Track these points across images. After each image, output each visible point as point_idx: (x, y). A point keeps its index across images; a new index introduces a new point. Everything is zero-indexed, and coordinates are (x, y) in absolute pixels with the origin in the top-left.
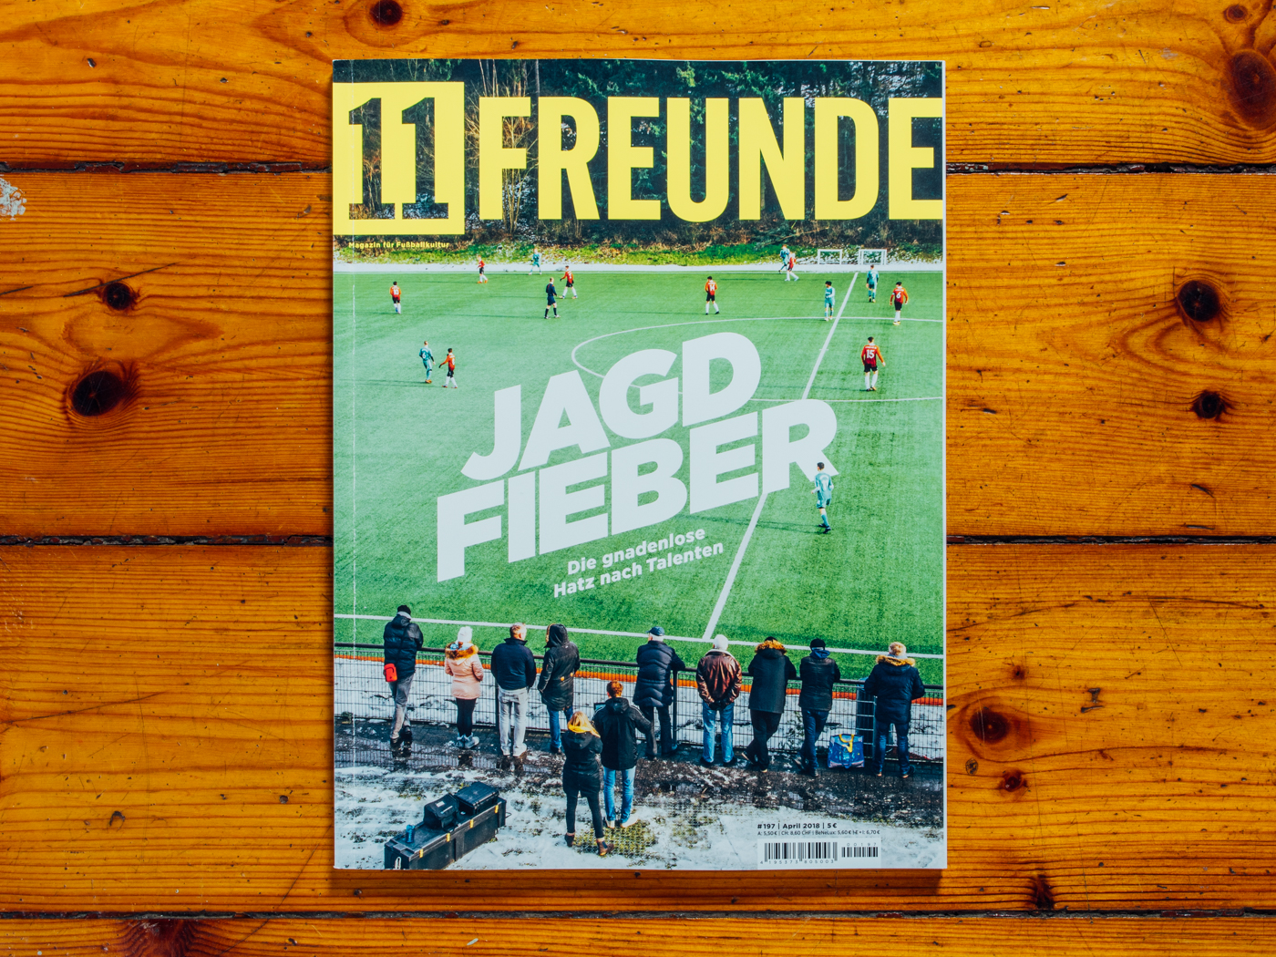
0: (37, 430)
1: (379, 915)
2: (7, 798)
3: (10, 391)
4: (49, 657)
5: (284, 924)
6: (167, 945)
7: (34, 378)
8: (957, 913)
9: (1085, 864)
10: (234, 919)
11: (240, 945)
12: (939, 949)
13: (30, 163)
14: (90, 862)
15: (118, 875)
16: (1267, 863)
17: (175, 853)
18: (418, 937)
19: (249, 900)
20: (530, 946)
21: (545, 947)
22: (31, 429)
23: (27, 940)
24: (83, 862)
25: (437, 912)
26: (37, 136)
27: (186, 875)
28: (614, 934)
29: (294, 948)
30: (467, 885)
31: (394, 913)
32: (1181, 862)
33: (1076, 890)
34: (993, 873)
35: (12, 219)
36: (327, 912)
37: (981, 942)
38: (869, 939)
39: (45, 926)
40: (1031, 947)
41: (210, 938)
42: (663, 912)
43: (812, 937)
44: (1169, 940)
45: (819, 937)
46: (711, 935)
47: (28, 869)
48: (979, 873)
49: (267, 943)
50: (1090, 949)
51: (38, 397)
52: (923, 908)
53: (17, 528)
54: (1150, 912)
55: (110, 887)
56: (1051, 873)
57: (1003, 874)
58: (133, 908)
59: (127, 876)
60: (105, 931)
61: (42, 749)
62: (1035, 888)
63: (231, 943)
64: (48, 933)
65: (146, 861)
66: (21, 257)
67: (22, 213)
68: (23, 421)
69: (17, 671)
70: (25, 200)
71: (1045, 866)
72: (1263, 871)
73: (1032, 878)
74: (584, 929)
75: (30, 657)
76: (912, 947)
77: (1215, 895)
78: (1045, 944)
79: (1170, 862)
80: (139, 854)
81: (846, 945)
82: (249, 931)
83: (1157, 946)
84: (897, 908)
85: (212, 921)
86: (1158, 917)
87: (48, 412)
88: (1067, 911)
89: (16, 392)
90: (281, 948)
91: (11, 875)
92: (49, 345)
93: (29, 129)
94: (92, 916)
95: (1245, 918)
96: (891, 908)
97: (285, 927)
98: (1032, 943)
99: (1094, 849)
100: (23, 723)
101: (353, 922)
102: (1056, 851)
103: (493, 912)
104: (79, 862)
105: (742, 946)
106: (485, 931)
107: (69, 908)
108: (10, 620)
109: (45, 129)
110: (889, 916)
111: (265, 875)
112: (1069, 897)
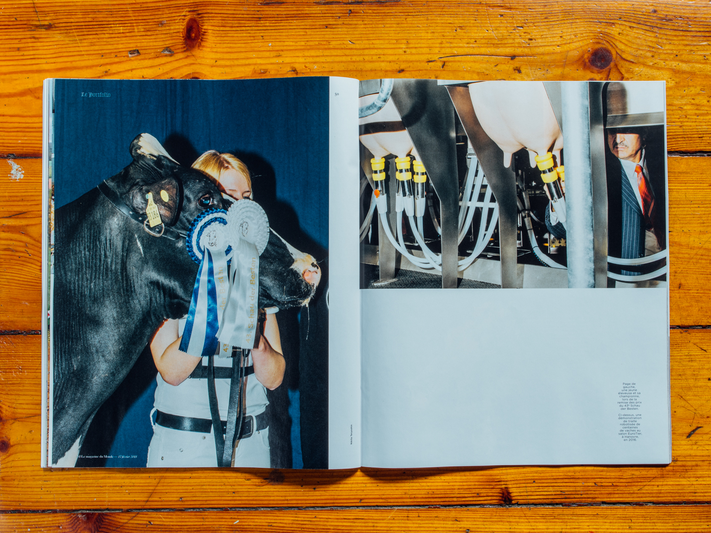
0: (29, 280)
1: (192, 510)
2: (13, 456)
3: (16, 262)
4: (34, 388)
5: (146, 514)
6: (90, 525)
7: (28, 256)
8: (466, 505)
9: (527, 481)
10: (122, 512)
11: (125, 525)
12: (458, 523)
13: (26, 154)
14: (53, 486)
15: (67, 492)
16: (613, 480)
17: (94, 481)
18: (210, 520)
19: (129, 503)
20: (264, 524)
21: (270, 524)
22: (26, 280)
23: (23, 524)
24: (50, 486)
25: (220, 508)
26: (29, 142)
27: (99, 491)
28: (304, 518)
29: (151, 526)
30: (234, 495)
31: (199, 508)
32: (571, 480)
33: (522, 494)
34: (483, 487)
35: (18, 181)
36: (167, 509)
37: (478, 520)
38: (425, 518)
39: (32, 517)
40: (502, 521)
41: (111, 522)
42: (327, 507)
43: (398, 518)
44: (566, 517)
45: (401, 518)
46: (350, 517)
47: (23, 490)
48: (476, 487)
49: (138, 524)
50: (529, 522)
51: (30, 265)
52: (450, 503)
53: (19, 326)
54: (557, 504)
55: (63, 498)
56: (510, 486)
57: (488, 487)
58: (74, 508)
59: (71, 492)
60: (62, 519)
61: (30, 432)
62: (503, 494)
63: (121, 524)
64: (33, 520)
65: (80, 485)
66: (21, 198)
67: (22, 178)
68: (22, 276)
69: (19, 395)
70: (23, 172)
71: (508, 483)
72: (611, 484)
73: (501, 489)
74: (290, 515)
75: (25, 388)
76: (445, 522)
77: (588, 496)
78: (508, 520)
79: (567, 481)
80: (77, 482)
81: (414, 522)
82: (129, 518)
83: (561, 520)
84: (438, 503)
85: (111, 513)
86: (561, 506)
87: (34, 272)
88: (518, 504)
89: (18, 262)
90: (145, 526)
91: (15, 493)
92: (35, 240)
93: (26, 138)
94: (55, 511)
95: (602, 506)
96: (435, 503)
97: (147, 516)
98: (503, 520)
99: (531, 475)
100: (21, 420)
101: (179, 513)
102: (513, 476)
103: (246, 508)
104: (48, 486)
105: (365, 523)
106: (243, 517)
107: (44, 508)
108: (16, 370)
109: (33, 138)
110: (434, 508)
111: (137, 491)
112: (519, 498)
